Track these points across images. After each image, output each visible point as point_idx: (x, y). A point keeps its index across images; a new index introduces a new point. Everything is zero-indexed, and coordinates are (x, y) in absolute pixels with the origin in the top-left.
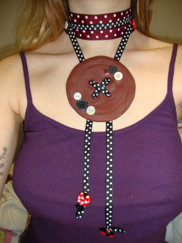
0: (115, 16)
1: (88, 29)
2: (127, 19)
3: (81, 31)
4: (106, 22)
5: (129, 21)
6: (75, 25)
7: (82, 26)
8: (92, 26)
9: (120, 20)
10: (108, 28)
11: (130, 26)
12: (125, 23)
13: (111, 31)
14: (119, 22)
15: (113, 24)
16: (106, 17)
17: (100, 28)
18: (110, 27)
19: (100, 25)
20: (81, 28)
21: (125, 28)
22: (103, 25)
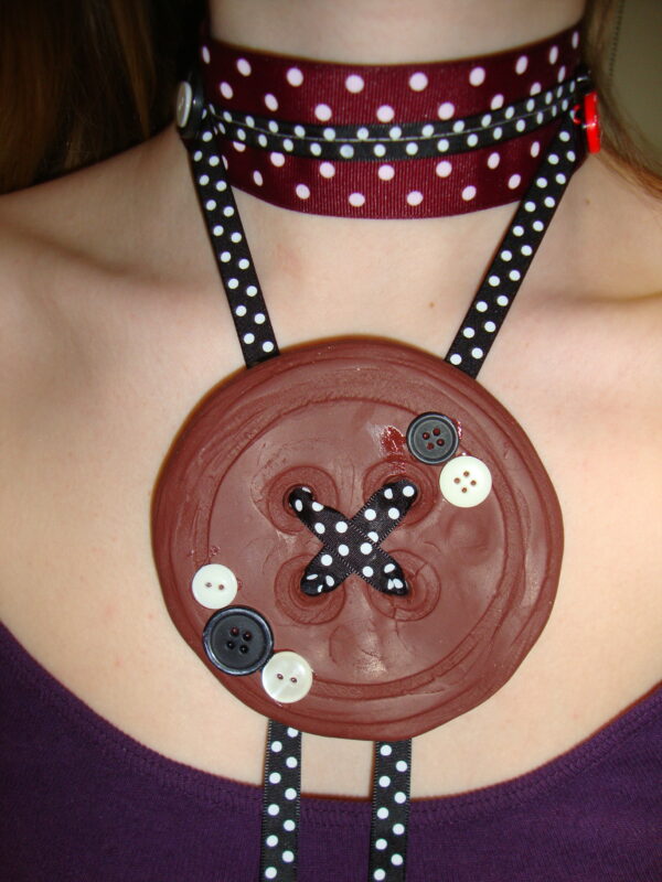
0: (477, 77)
1: (302, 146)
2: (549, 98)
3: (257, 157)
4: (414, 112)
5: (565, 105)
6: (228, 117)
7: (267, 128)
8: (329, 135)
9: (505, 106)
10: (429, 153)
11: (565, 137)
12: (540, 118)
13: (444, 169)
14: (498, 116)
15: (459, 127)
16: (418, 82)
17: (380, 151)
18: (443, 146)
19: (379, 131)
20: (263, 141)
21: (535, 150)
22: (395, 133)
